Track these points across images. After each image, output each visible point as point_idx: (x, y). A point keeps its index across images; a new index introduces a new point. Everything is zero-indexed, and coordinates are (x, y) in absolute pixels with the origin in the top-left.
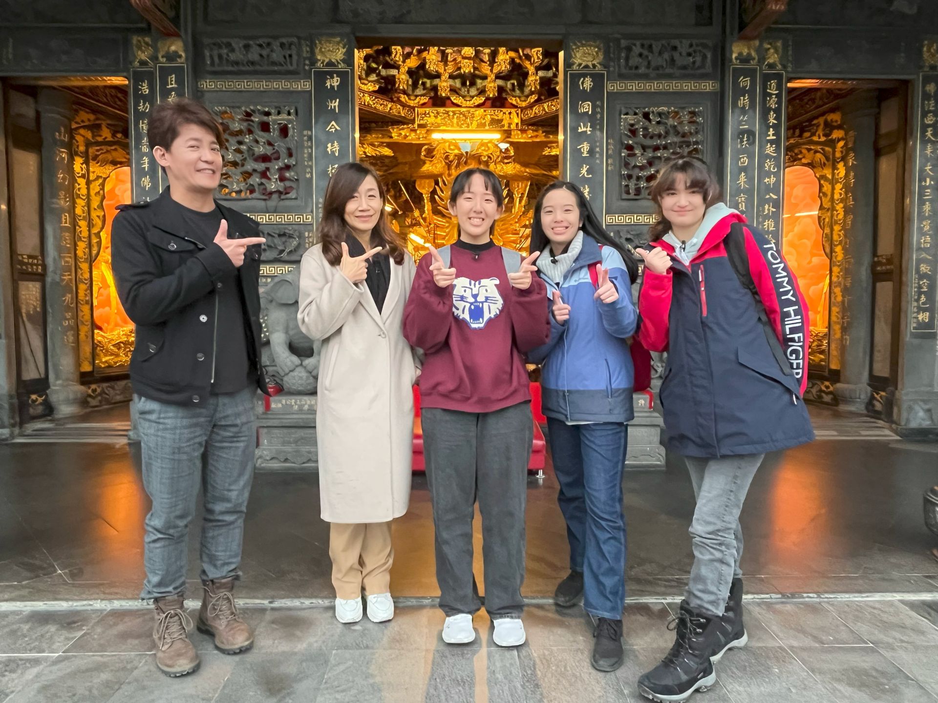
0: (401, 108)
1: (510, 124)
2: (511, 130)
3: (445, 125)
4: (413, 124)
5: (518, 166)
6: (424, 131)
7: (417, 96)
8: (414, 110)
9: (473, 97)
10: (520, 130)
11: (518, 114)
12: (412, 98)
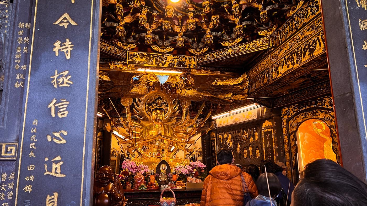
0: (118, 50)
1: (190, 65)
2: (191, 69)
3: (147, 63)
4: (125, 61)
5: (196, 91)
6: (133, 66)
7: (128, 44)
8: (126, 52)
9: (166, 47)
10: (196, 69)
11: (194, 59)
12: (125, 44)
